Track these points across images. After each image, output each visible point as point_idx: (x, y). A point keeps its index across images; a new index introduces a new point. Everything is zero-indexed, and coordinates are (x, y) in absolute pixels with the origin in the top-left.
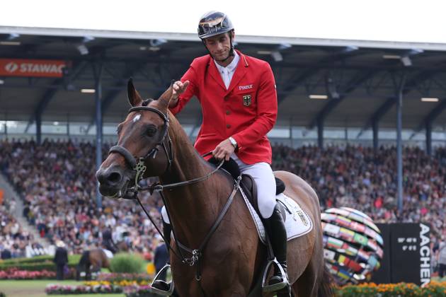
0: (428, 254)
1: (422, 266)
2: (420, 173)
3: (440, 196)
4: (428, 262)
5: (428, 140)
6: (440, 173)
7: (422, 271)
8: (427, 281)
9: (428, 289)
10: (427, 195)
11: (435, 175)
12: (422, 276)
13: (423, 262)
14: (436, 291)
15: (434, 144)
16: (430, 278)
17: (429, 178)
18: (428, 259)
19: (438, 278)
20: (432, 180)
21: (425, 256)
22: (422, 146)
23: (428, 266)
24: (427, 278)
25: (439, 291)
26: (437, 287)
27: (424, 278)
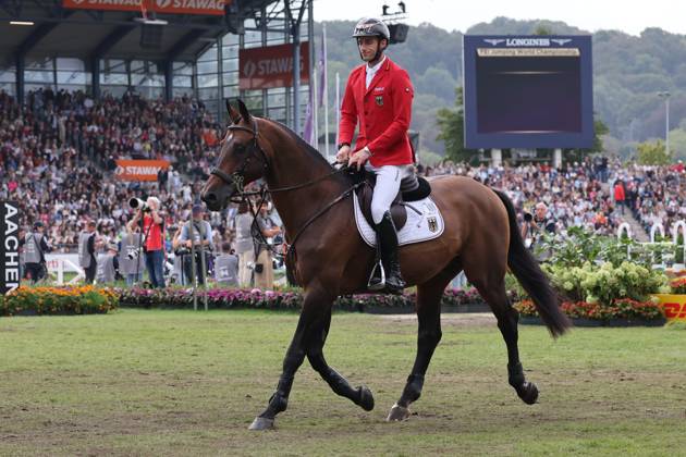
0: (15, 247)
1: (7, 264)
2: (7, 130)
3: (36, 165)
4: (16, 259)
5: (20, 83)
6: (36, 131)
7: (8, 271)
8: (15, 286)
9: (15, 297)
10: (17, 161)
11: (28, 133)
12: (7, 279)
13: (9, 259)
14: (27, 301)
15: (27, 88)
16: (18, 282)
17: (20, 137)
18: (16, 254)
19: (30, 282)
20: (25, 140)
21: (12, 250)
22: (10, 90)
23: (16, 264)
24: (14, 281)
25: (31, 301)
26: (29, 294)
27: (10, 281)
